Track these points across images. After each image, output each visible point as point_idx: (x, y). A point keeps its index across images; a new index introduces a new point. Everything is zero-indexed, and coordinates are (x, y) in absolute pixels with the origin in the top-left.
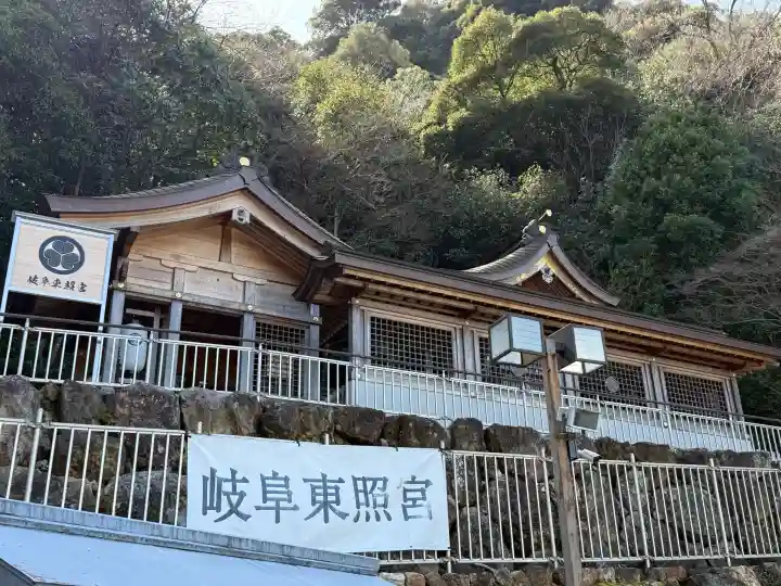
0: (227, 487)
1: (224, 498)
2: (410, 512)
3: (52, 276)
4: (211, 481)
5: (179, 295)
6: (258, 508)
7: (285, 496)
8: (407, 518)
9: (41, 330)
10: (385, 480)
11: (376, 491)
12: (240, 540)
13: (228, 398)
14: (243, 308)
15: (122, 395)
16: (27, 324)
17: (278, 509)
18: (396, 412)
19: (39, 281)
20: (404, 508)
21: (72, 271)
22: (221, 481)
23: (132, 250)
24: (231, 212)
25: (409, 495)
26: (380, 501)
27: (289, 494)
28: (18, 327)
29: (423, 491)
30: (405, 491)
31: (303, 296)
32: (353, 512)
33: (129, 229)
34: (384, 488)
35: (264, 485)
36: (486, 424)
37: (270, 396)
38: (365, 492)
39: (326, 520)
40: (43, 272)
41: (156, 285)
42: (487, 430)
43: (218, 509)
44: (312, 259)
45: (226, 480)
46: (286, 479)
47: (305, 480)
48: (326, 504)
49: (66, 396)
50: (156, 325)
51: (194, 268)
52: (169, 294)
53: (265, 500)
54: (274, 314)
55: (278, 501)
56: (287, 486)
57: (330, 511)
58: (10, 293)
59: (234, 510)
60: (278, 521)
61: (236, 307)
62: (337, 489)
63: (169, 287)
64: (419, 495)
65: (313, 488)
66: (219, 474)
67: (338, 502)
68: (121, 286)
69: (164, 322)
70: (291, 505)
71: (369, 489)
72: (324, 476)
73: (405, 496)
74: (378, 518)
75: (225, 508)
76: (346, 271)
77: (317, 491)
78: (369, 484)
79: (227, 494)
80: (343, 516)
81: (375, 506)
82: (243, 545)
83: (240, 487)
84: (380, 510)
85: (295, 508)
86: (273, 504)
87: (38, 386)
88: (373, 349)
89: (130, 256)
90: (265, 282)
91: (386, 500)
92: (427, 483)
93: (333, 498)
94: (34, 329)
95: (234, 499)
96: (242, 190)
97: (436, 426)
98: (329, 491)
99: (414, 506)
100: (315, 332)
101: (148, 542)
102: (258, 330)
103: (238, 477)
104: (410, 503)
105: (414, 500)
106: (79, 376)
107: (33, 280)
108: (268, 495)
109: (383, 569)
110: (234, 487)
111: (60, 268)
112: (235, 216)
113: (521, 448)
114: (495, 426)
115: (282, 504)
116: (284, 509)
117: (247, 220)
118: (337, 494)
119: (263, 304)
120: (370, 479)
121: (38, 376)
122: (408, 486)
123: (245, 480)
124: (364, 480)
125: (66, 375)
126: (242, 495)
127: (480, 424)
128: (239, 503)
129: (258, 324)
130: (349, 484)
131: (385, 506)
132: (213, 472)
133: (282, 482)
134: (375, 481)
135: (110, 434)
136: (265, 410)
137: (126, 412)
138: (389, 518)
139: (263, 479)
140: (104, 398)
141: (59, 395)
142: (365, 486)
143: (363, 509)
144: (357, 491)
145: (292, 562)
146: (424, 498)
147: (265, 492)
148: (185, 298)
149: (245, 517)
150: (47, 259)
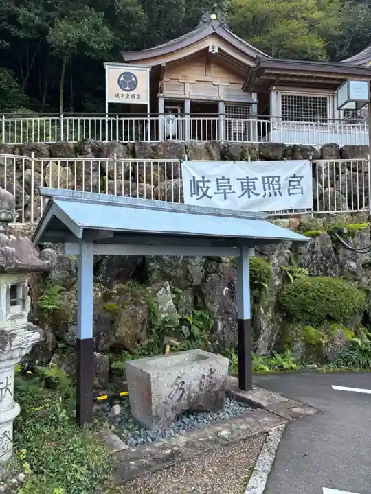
0: (201, 184)
1: (200, 189)
2: (291, 191)
3: (125, 93)
4: (194, 182)
5: (187, 96)
6: (215, 193)
7: (228, 187)
8: (290, 194)
9: (123, 119)
10: (279, 177)
11: (274, 183)
12: (194, 206)
13: (207, 144)
14: (218, 99)
15: (160, 146)
16: (117, 117)
17: (225, 193)
18: (291, 144)
19: (120, 96)
20: (289, 189)
21: (134, 89)
22: (198, 181)
23: (165, 76)
24: (208, 48)
25: (292, 183)
26: (276, 187)
27: (230, 186)
28: (114, 119)
29: (299, 181)
30: (290, 181)
31: (246, 89)
32: (262, 193)
33: (160, 65)
34: (278, 181)
35: (218, 183)
36: (341, 146)
37: (228, 141)
38: (268, 183)
39: (249, 197)
40: (121, 91)
41: (177, 93)
42: (342, 148)
43: (198, 194)
44: (250, 67)
45: (200, 181)
46: (229, 179)
47: (238, 180)
48: (249, 190)
49: (136, 148)
50: (179, 111)
51: (194, 82)
52: (183, 97)
53: (218, 190)
54: (234, 100)
55: (225, 190)
56: (229, 183)
57: (251, 194)
58: (109, 104)
59: (205, 194)
60: (225, 198)
61: (215, 99)
62: (254, 183)
63: (183, 93)
64: (297, 183)
65: (242, 183)
66: (197, 179)
67: (254, 189)
68: (162, 95)
69: (183, 110)
70: (231, 191)
71: (270, 182)
72: (247, 177)
73: (289, 184)
74: (275, 195)
75: (201, 194)
76: (266, 71)
77: (244, 184)
78: (271, 179)
79: (201, 187)
80: (257, 195)
81: (274, 189)
82: (196, 208)
83: (207, 184)
84: (277, 191)
85: (234, 192)
86: (222, 191)
87: (125, 144)
88: (283, 113)
89: (164, 80)
90: (229, 84)
91: (280, 187)
92: (302, 177)
93: (252, 187)
94: (121, 119)
95: (205, 189)
96: (212, 34)
97: (312, 149)
98: (250, 184)
99: (294, 188)
100: (254, 108)
101: (148, 208)
102: (226, 109)
103: (206, 179)
104: (292, 187)
105: (294, 186)
106: (142, 139)
107: (117, 96)
108: (220, 188)
109: (269, 218)
110: (204, 184)
111: (128, 88)
112: (210, 50)
113: (360, 156)
114: (346, 146)
115: (227, 191)
116: (228, 193)
117: (216, 51)
118: (254, 186)
119: (228, 96)
120: (271, 177)
121: (125, 140)
122: (291, 179)
123: (209, 181)
124: (268, 178)
125: (137, 139)
126: (208, 188)
127: (337, 146)
128: (207, 191)
129: (226, 107)
130: (260, 179)
131: (279, 189)
132: (194, 178)
133: (227, 181)
134: (273, 178)
135: (154, 163)
136: (225, 148)
137: (162, 153)
138: (281, 194)
139: (218, 180)
140: (153, 148)
141: (134, 148)
142: (268, 180)
143: (267, 191)
144: (264, 183)
145: (220, 215)
146: (299, 185)
147: (218, 186)
148: (191, 97)
149: (210, 197)
150: (122, 85)
